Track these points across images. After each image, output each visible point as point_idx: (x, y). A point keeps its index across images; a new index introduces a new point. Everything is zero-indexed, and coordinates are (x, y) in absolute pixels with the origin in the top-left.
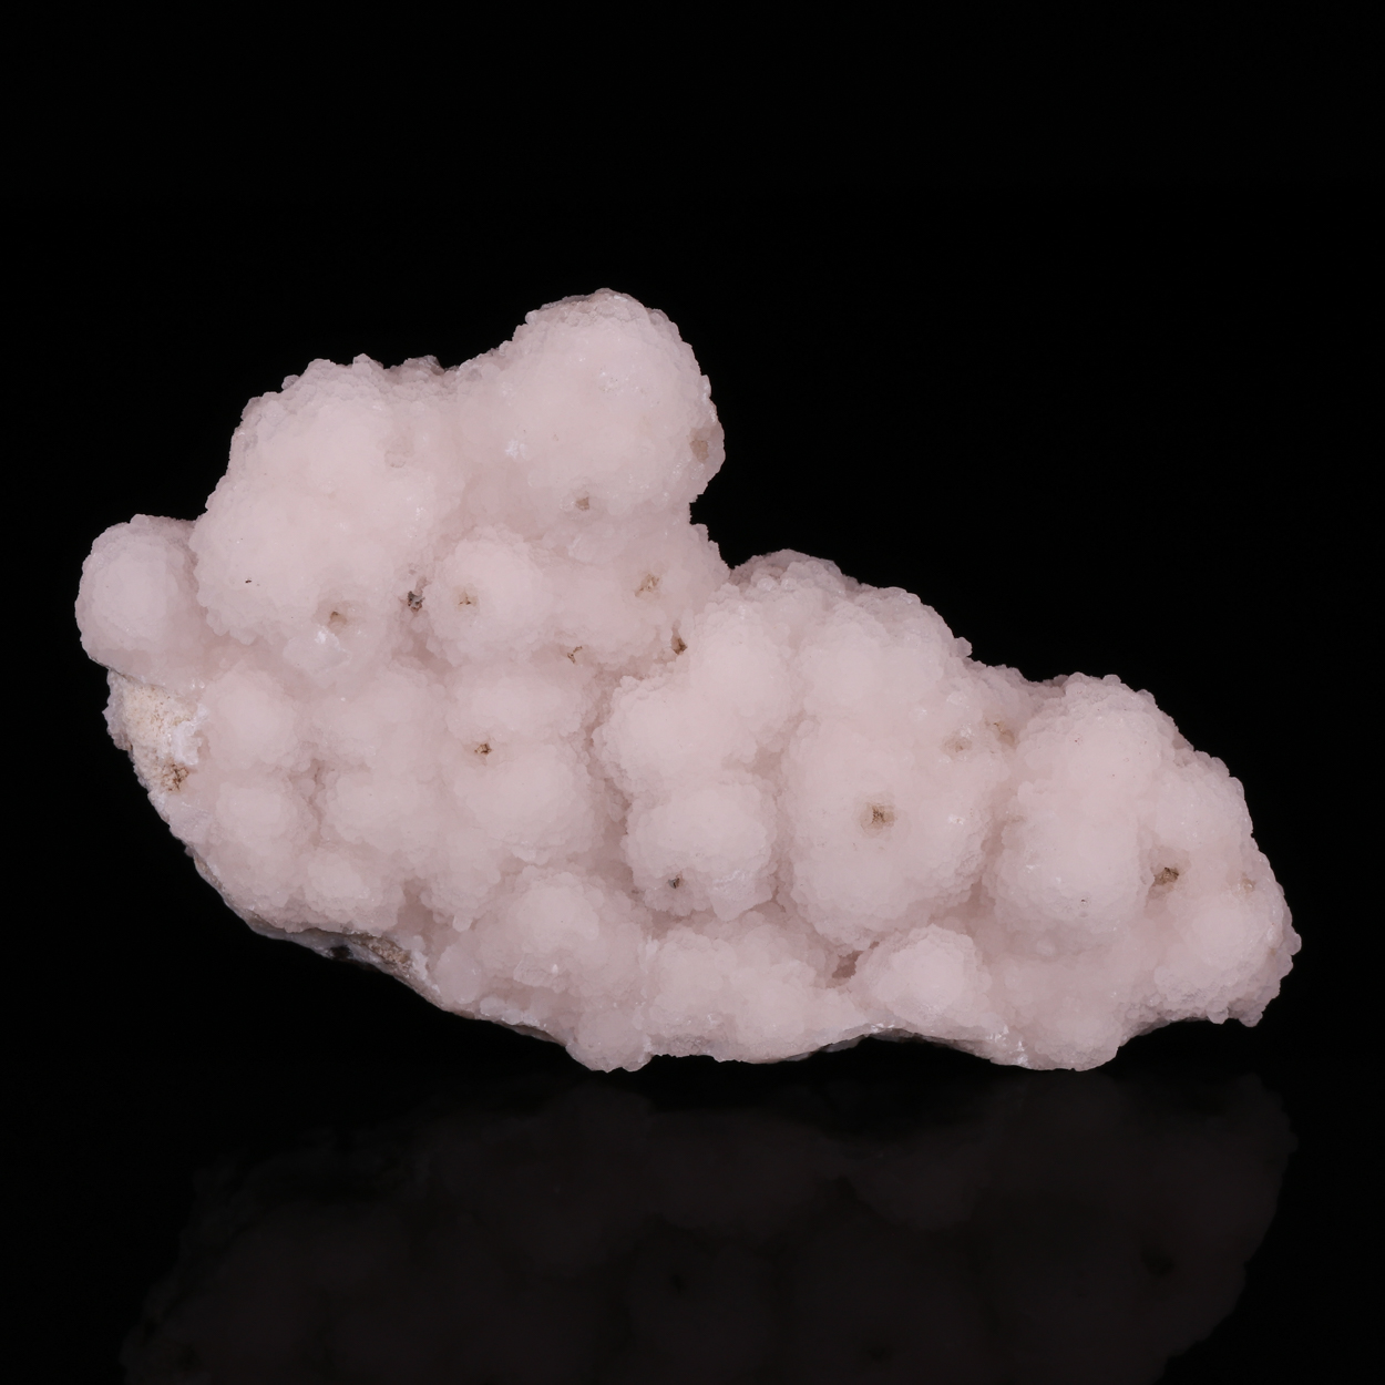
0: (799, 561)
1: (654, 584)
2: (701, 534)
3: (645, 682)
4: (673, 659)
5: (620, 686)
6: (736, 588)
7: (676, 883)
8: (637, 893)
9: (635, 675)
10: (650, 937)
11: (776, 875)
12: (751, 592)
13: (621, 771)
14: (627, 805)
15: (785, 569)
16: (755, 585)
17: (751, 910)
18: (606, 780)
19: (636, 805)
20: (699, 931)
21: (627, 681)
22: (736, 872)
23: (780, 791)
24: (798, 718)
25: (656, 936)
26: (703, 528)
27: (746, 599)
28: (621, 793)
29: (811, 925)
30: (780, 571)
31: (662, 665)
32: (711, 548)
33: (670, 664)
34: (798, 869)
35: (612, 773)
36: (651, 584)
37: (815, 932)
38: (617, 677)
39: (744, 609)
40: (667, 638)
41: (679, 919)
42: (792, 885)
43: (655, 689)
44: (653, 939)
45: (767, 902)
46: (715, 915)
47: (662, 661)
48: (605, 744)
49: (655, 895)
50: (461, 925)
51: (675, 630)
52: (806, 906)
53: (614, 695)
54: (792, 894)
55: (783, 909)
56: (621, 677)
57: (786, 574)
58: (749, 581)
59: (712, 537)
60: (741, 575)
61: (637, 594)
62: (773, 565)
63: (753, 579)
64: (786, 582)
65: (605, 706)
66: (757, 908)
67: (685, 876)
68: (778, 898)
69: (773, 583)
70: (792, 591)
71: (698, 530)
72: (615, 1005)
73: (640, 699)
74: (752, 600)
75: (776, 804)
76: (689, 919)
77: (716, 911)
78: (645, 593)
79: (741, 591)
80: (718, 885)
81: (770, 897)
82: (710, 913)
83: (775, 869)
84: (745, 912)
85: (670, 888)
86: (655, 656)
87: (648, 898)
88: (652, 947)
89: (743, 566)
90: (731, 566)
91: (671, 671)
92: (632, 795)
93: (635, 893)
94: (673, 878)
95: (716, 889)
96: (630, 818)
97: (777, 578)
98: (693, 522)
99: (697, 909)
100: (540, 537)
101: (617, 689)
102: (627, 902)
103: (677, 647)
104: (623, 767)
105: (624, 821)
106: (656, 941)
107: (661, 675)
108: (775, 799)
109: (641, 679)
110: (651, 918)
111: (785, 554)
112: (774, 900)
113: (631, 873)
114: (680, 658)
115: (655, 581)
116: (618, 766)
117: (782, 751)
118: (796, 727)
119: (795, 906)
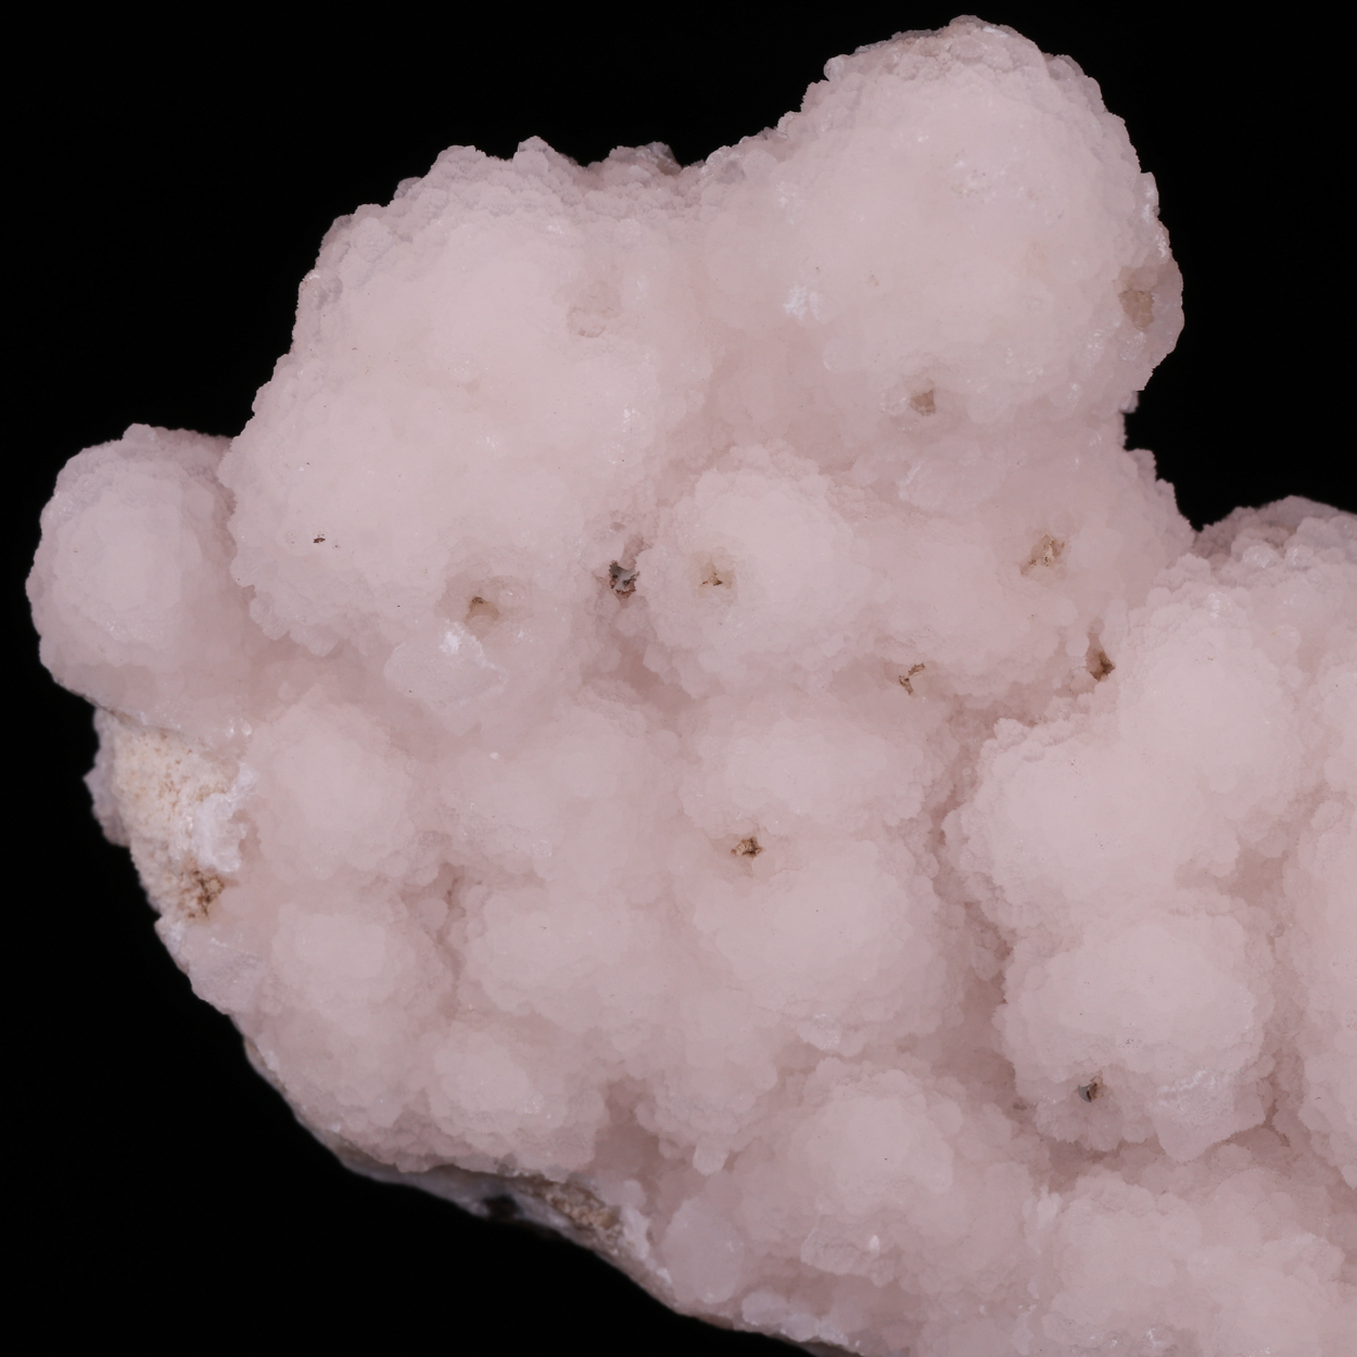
0: (1320, 517)
1: (1056, 553)
2: (1141, 468)
3: (1038, 730)
4: (1089, 689)
5: (993, 736)
6: (1204, 563)
7: (1091, 1093)
8: (1023, 1108)
9: (1021, 718)
10: (1044, 1189)
11: (1272, 1080)
12: (1230, 569)
13: (994, 889)
14: (1004, 952)
15: (1292, 530)
16: (1239, 558)
17: (1228, 1141)
18: (968, 905)
19: (1021, 951)
20: (1132, 1179)
21: (1007, 727)
22: (1199, 1074)
23: (1280, 929)
24: (1315, 796)
25: (1056, 1187)
26: (1147, 457)
27: (1222, 582)
28: (992, 928)
29: (1336, 1170)
30: (1284, 533)
31: (1069, 700)
32: (1160, 493)
33: (1082, 698)
34: (1313, 1071)
35: (978, 893)
36: (1049, 553)
37: (1342, 1183)
38: (987, 721)
39: (1217, 599)
40: (1079, 651)
41: (1097, 1157)
42: (1300, 1097)
43: (1056, 741)
44: (1050, 1192)
45: (1257, 1128)
46: (1161, 1151)
47: (1070, 691)
48: (966, 840)
49: (1054, 1112)
50: (707, 1163)
51: (1093, 637)
52: (1326, 1136)
53: (983, 752)
54: (1304, 1115)
55: (1285, 1140)
56: (996, 720)
57: (1296, 538)
58: (1228, 552)
59: (1163, 472)
60: (1214, 541)
61: (1024, 571)
62: (1271, 524)
63: (1235, 547)
64: (1294, 552)
65: (966, 772)
66: (1238, 1138)
67: (1108, 1080)
68: (1276, 1121)
69: (1271, 553)
70: (1306, 569)
71: (1137, 459)
72: (982, 1309)
73: (1029, 759)
74: (1233, 584)
75: (1273, 951)
76: (1114, 1157)
77: (1163, 1143)
78: (1039, 569)
79: (1214, 569)
80: (1169, 1096)
81: (1261, 1119)
82: (1153, 1147)
83: (1270, 1068)
84: (1216, 1146)
85: (1079, 1100)
86: (1057, 684)
87: (1042, 1117)
88: (1048, 1206)
89: (1218, 525)
90: (1197, 526)
91: (1086, 710)
92: (1013, 932)
93: (1020, 1109)
94: (1086, 1083)
95: (1164, 1103)
96: (1011, 975)
97: (1278, 545)
98: (1129, 446)
99: (1130, 1138)
100: (848, 465)
101: (988, 743)
102: (1004, 1125)
103: (1097, 666)
104: (997, 882)
105: (999, 978)
106: (1056, 1196)
107: (1067, 718)
108: (1271, 941)
109: (1032, 724)
110: (1047, 1154)
111: (1292, 504)
112: (1268, 1125)
113: (1012, 1073)
114: (1101, 686)
115: (1057, 548)
116: (988, 880)
117: (1285, 856)
118: (1311, 812)
119: (1307, 1135)
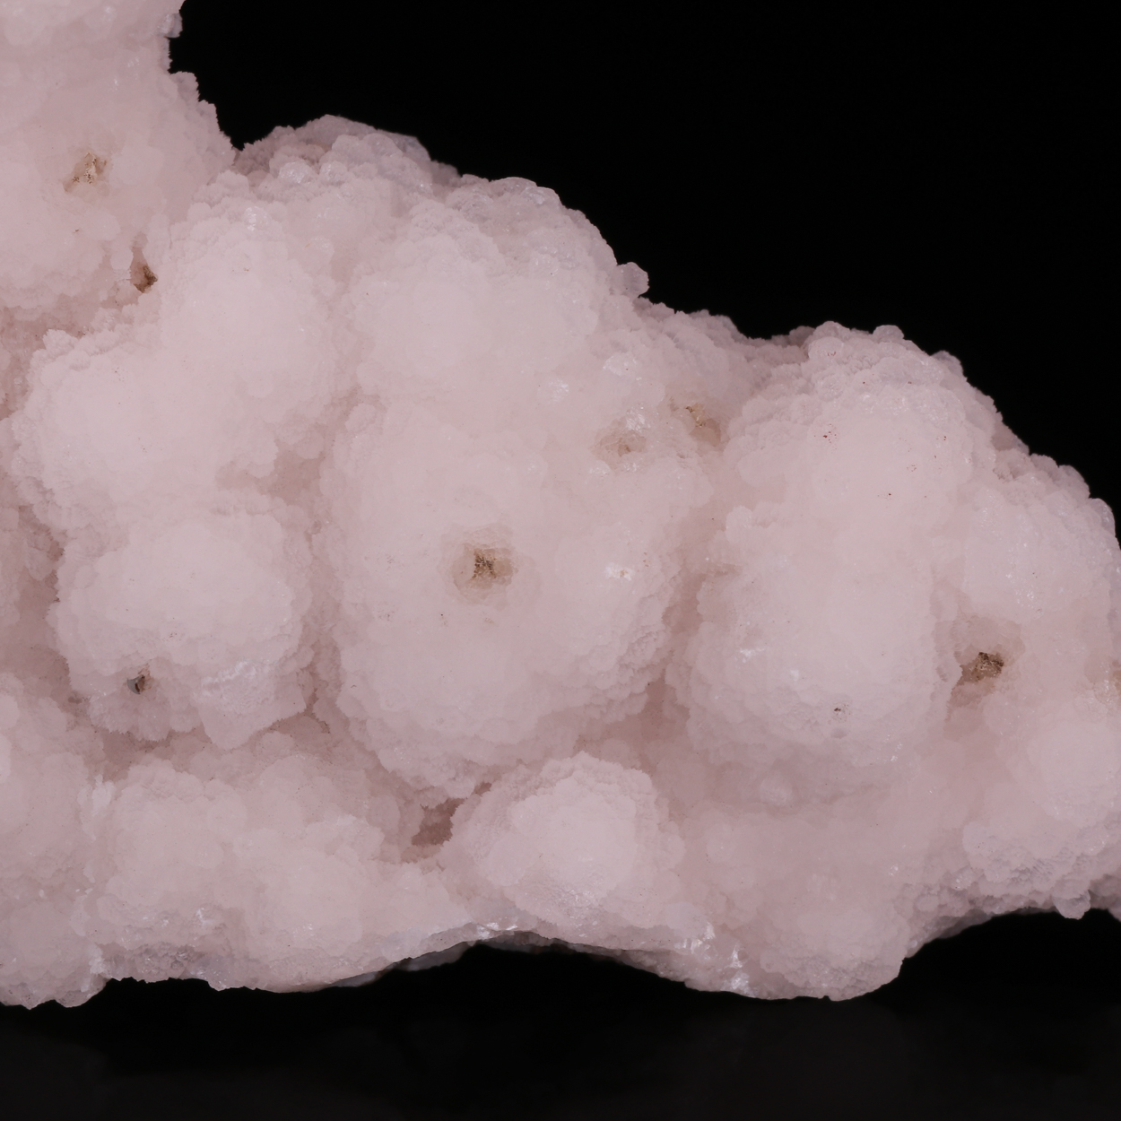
0: (355, 135)
1: (99, 171)
2: (182, 89)
3: (84, 340)
4: (133, 301)
5: (42, 346)
6: (242, 179)
7: (139, 685)
8: (78, 701)
9: (69, 329)
10: (99, 778)
11: (311, 669)
12: (268, 185)
13: (44, 492)
14: (56, 553)
15: (328, 147)
16: (276, 174)
17: (271, 729)
18: (21, 509)
19: (72, 551)
20: (182, 767)
21: (55, 338)
22: (241, 665)
23: (317, 526)
24: (349, 399)
25: (110, 776)
26: (189, 79)
27: (260, 197)
28: (45, 530)
29: (373, 754)
30: (319, 150)
31: (114, 311)
32: (202, 113)
33: (126, 309)
34: (348, 659)
35: (29, 495)
36: (92, 171)
37: (379, 767)
38: (37, 332)
39: (254, 213)
40: (123, 264)
41: (149, 747)
42: (338, 685)
43: (102, 351)
44: (105, 780)
45: (298, 715)
46: (207, 740)
47: (113, 303)
48: (17, 446)
49: (107, 705)
51: (137, 250)
52: (363, 722)
53: (33, 362)
54: (341, 703)
55: (325, 727)
56: (45, 332)
57: (330, 155)
58: (267, 169)
59: (205, 93)
60: (254, 159)
61: (68, 188)
62: (308, 142)
63: (272, 164)
64: (327, 168)
65: (18, 381)
66: (280, 726)
67: (155, 673)
68: (316, 708)
69: (305, 169)
70: (339, 183)
71: (180, 81)
72: (42, 893)
73: (75, 368)
74: (270, 198)
75: (311, 547)
76: (163, 745)
77: (208, 732)
78: (82, 186)
79: (253, 186)
80: (214, 687)
81: (302, 707)
82: (198, 732)
83: (309, 658)
84: (260, 734)
85: (129, 692)
86: (103, 296)
87: (96, 709)
88: (103, 793)
89: (258, 144)
90: (238, 144)
91: (130, 321)
92: (64, 533)
93: (75, 703)
94: (134, 675)
95: (207, 693)
96: (61, 574)
97: (314, 162)
98: (173, 70)
99: (177, 728)
101: (37, 353)
102: (58, 717)
103: (140, 279)
104: (47, 486)
105: (52, 578)
106: (110, 785)
107: (112, 328)
108: (309, 538)
109: (80, 334)
110: (101, 745)
111: (328, 122)
112: (309, 712)
113: (67, 670)
114: (144, 298)
115: (99, 165)
116: (39, 484)
117: (322, 457)
118: (346, 415)
119: (346, 722)
